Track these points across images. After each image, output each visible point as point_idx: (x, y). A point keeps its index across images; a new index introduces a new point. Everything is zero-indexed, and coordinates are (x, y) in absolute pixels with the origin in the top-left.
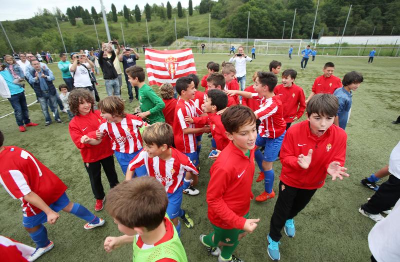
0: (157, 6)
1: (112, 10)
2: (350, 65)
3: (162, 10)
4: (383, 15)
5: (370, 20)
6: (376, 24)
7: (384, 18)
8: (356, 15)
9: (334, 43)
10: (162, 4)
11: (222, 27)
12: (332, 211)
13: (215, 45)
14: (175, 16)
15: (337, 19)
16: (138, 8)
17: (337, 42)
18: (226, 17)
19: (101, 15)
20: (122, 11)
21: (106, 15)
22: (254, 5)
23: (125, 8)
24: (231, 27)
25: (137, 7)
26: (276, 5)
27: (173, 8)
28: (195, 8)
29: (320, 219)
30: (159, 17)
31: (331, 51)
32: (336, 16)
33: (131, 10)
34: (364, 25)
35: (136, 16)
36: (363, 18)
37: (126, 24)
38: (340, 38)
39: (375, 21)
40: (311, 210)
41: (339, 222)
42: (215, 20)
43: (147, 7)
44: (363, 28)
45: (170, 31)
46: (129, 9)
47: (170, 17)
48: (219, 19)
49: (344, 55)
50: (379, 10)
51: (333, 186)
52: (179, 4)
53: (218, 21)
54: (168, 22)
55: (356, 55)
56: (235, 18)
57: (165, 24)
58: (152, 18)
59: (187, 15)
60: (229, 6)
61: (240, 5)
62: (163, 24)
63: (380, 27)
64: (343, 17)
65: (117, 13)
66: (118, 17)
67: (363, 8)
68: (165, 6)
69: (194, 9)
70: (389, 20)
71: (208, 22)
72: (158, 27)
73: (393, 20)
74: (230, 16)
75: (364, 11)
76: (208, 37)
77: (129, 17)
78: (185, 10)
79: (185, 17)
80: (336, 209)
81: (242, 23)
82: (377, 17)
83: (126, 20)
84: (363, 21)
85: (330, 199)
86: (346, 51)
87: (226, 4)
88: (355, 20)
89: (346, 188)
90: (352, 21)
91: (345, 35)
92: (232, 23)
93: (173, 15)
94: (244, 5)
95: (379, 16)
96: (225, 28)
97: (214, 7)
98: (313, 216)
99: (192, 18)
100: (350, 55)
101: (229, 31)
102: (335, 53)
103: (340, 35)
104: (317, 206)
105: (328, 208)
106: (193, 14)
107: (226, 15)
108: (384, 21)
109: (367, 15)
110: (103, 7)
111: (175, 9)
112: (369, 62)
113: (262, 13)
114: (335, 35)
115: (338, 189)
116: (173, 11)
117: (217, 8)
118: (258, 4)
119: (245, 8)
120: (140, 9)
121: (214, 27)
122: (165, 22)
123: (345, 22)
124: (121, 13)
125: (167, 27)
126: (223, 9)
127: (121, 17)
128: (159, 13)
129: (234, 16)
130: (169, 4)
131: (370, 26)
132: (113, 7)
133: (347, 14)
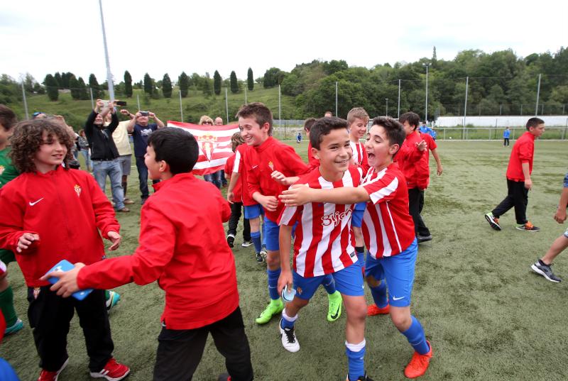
0: (198, 76)
1: (125, 79)
2: (483, 149)
3: (206, 82)
4: (506, 94)
5: (493, 99)
6: (500, 103)
7: (508, 97)
8: (475, 93)
9: (456, 125)
10: (207, 73)
11: (298, 105)
12: (516, 334)
13: (288, 130)
14: (226, 90)
15: (454, 97)
16: (169, 78)
17: (460, 123)
18: (304, 93)
19: (105, 86)
20: (141, 82)
21: (114, 86)
22: (342, 78)
23: (147, 78)
24: (312, 106)
25: (166, 78)
26: (373, 78)
27: (224, 79)
28: (256, 80)
29: (500, 350)
30: (201, 92)
31: (455, 134)
32: (452, 94)
33: (156, 81)
34: (487, 105)
35: (163, 90)
36: (484, 97)
37: (146, 99)
38: (463, 118)
39: (498, 100)
40: (482, 338)
41: (532, 351)
42: (287, 97)
43: (183, 78)
44: (487, 108)
45: (218, 111)
46: (154, 80)
47: (218, 93)
48: (293, 95)
49: (472, 139)
50: (500, 88)
51: (506, 297)
52: (233, 75)
53: (292, 98)
54: (215, 99)
55: (487, 138)
56: (315, 94)
57: (210, 101)
58: (190, 92)
59: (246, 89)
60: (307, 78)
61: (322, 77)
62: (207, 101)
63: (507, 108)
64: (460, 95)
65: (133, 84)
66: (134, 90)
67: (481, 85)
68: (212, 77)
69: (255, 82)
70: (514, 100)
71: (277, 99)
72: (200, 105)
73: (518, 100)
74: (309, 92)
75: (482, 88)
76: (278, 119)
77: (153, 90)
78: (241, 82)
79: (241, 92)
80: (521, 331)
81: (327, 100)
82: (499, 96)
83: (147, 94)
84: (484, 100)
85: (508, 317)
86: (473, 134)
87: (303, 76)
88: (475, 99)
89: (526, 297)
90: (472, 101)
91: (468, 115)
92: (312, 101)
93: (222, 89)
94: (328, 77)
95: (502, 95)
96: (303, 107)
97: (285, 79)
98: (486, 347)
99: (251, 94)
100: (480, 138)
101: (308, 111)
102: (460, 136)
103: (462, 114)
104: (488, 331)
105: (507, 331)
106: (254, 88)
107: (303, 90)
108: (509, 101)
109: (489, 94)
110: (110, 75)
111: (226, 81)
112: (505, 144)
113: (355, 88)
114: (455, 114)
115: (515, 300)
116: (222, 84)
117: (290, 80)
118: (347, 76)
119: (329, 81)
120: (172, 80)
121: (287, 106)
122: (211, 98)
123: (464, 101)
124: (139, 85)
125: (211, 106)
126: (299, 82)
127: (140, 90)
128: (201, 85)
129: (315, 91)
130: (217, 75)
131: (496, 106)
132: (127, 76)
133: (464, 91)
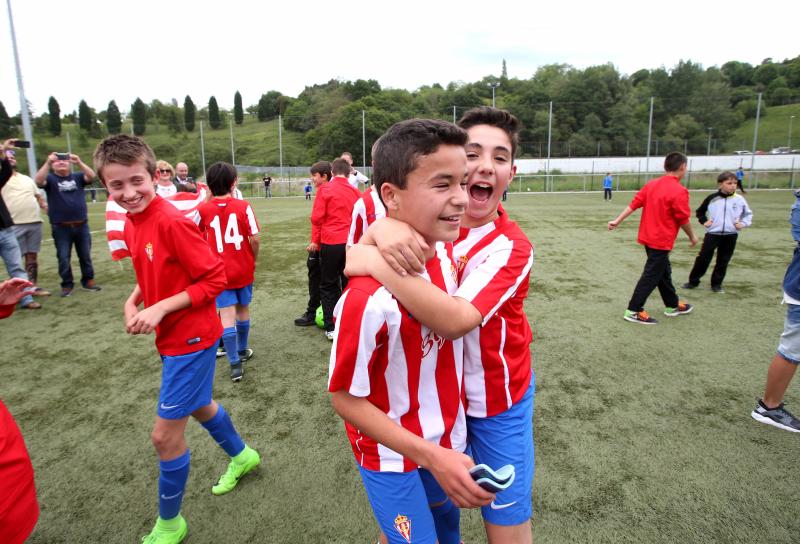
0: (160, 104)
1: (50, 109)
2: (576, 205)
3: (173, 113)
4: (606, 127)
5: (588, 135)
6: (598, 139)
7: (608, 130)
8: (562, 125)
9: (536, 171)
10: (174, 100)
11: (310, 146)
12: (628, 489)
13: (295, 181)
14: (201, 124)
15: (534, 132)
16: (116, 108)
17: (542, 168)
18: (317, 128)
19: (18, 120)
20: (75, 113)
21: (32, 120)
22: (372, 105)
23: (83, 106)
24: (329, 147)
25: (113, 106)
26: (416, 105)
27: (199, 109)
28: (248, 110)
29: (602, 516)
30: (165, 127)
31: (534, 184)
32: (529, 127)
33: (98, 112)
34: (579, 142)
35: (109, 125)
36: (575, 131)
37: (82, 138)
38: (545, 160)
39: (595, 135)
40: (575, 495)
41: (652, 516)
42: (293, 133)
43: (138, 108)
44: (580, 146)
45: (191, 156)
46: (93, 110)
47: (191, 128)
48: (302, 131)
49: (559, 190)
50: (597, 118)
51: (610, 427)
52: (213, 102)
53: (299, 135)
54: (186, 138)
55: (580, 189)
56: (334, 129)
57: (178, 140)
58: (148, 127)
59: (231, 122)
60: (322, 106)
61: (344, 104)
62: (174, 140)
63: (607, 146)
64: (542, 128)
65: (62, 116)
66: (63, 125)
67: (571, 115)
68: (181, 105)
69: (245, 112)
70: (617, 134)
71: (278, 137)
72: (163, 146)
73: (623, 134)
74: (325, 126)
75: (573, 118)
76: (279, 166)
77: (93, 125)
78: (225, 113)
79: (225, 127)
80: (634, 481)
81: (351, 138)
82: (597, 129)
83: (84, 132)
84: (575, 135)
85: (614, 460)
86: (560, 184)
87: (314, 103)
88: (563, 134)
89: (641, 427)
90: (559, 136)
91: (552, 156)
92: (329, 138)
93: (196, 123)
94: (352, 103)
95: (600, 128)
96: (316, 148)
97: (289, 108)
98: (582, 511)
99: (240, 130)
100: (570, 190)
101: (324, 153)
102: (542, 187)
103: (544, 155)
104: (585, 484)
105: (613, 483)
106: (244, 121)
107: (316, 122)
108: (610, 137)
109: (582, 126)
110: (25, 103)
111: (203, 112)
112: (606, 197)
113: (391, 120)
114: (534, 155)
115: (624, 431)
116: (197, 115)
117: (297, 109)
118: (380, 103)
119: (354, 110)
120: (121, 110)
121: (292, 146)
122: (180, 136)
123: (547, 137)
124: (71, 118)
125: (182, 148)
126: (310, 112)
127: (72, 125)
128: (165, 117)
129: (333, 125)
130: (188, 102)
131: (591, 143)
132: (53, 104)
133: (548, 123)
